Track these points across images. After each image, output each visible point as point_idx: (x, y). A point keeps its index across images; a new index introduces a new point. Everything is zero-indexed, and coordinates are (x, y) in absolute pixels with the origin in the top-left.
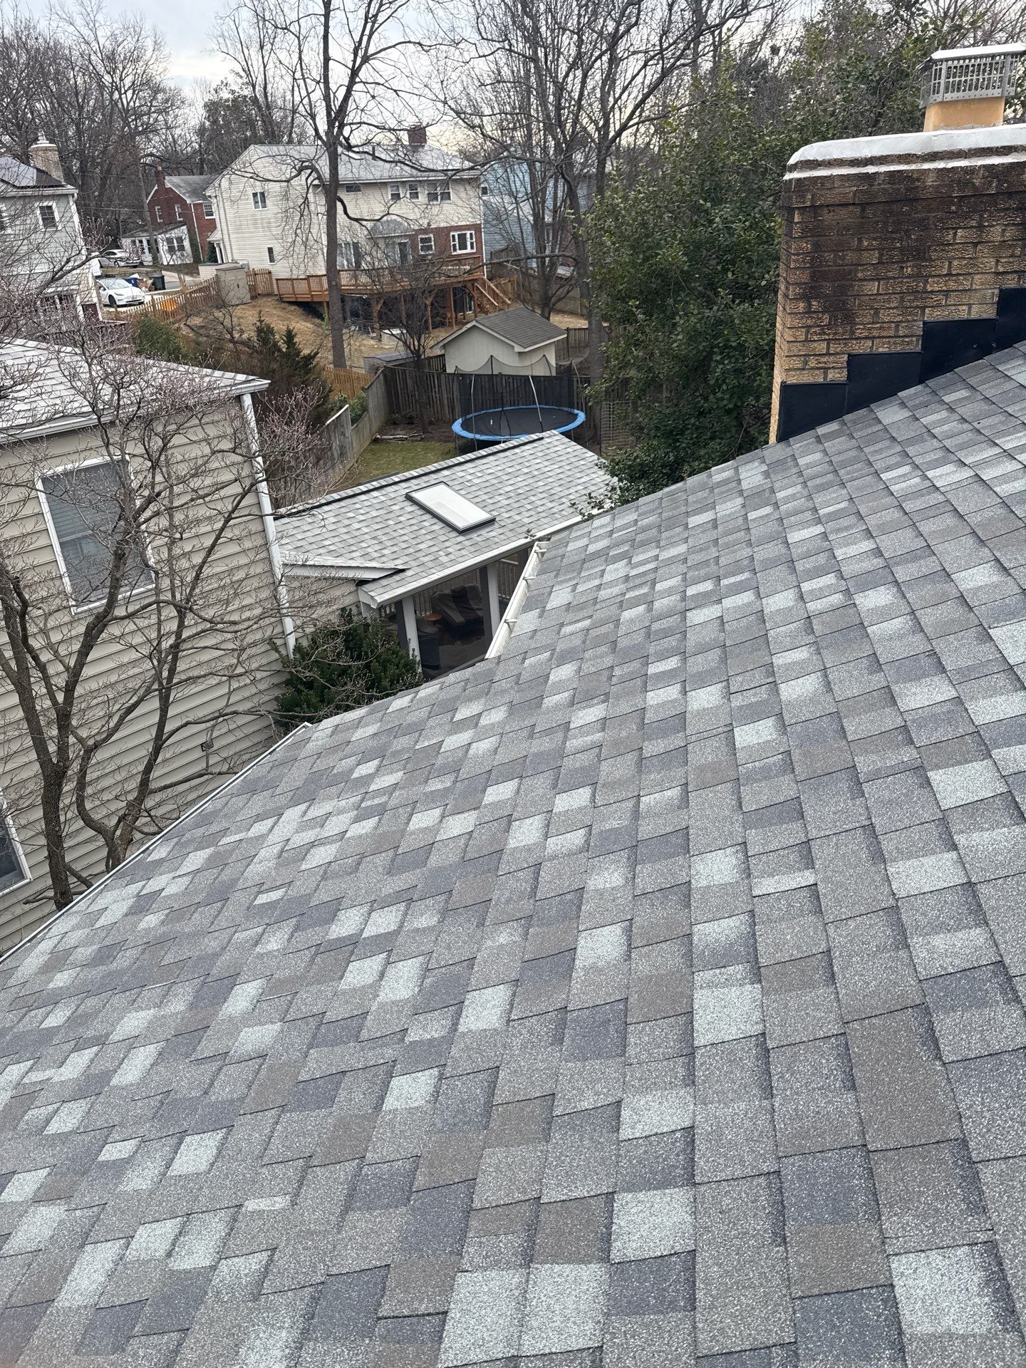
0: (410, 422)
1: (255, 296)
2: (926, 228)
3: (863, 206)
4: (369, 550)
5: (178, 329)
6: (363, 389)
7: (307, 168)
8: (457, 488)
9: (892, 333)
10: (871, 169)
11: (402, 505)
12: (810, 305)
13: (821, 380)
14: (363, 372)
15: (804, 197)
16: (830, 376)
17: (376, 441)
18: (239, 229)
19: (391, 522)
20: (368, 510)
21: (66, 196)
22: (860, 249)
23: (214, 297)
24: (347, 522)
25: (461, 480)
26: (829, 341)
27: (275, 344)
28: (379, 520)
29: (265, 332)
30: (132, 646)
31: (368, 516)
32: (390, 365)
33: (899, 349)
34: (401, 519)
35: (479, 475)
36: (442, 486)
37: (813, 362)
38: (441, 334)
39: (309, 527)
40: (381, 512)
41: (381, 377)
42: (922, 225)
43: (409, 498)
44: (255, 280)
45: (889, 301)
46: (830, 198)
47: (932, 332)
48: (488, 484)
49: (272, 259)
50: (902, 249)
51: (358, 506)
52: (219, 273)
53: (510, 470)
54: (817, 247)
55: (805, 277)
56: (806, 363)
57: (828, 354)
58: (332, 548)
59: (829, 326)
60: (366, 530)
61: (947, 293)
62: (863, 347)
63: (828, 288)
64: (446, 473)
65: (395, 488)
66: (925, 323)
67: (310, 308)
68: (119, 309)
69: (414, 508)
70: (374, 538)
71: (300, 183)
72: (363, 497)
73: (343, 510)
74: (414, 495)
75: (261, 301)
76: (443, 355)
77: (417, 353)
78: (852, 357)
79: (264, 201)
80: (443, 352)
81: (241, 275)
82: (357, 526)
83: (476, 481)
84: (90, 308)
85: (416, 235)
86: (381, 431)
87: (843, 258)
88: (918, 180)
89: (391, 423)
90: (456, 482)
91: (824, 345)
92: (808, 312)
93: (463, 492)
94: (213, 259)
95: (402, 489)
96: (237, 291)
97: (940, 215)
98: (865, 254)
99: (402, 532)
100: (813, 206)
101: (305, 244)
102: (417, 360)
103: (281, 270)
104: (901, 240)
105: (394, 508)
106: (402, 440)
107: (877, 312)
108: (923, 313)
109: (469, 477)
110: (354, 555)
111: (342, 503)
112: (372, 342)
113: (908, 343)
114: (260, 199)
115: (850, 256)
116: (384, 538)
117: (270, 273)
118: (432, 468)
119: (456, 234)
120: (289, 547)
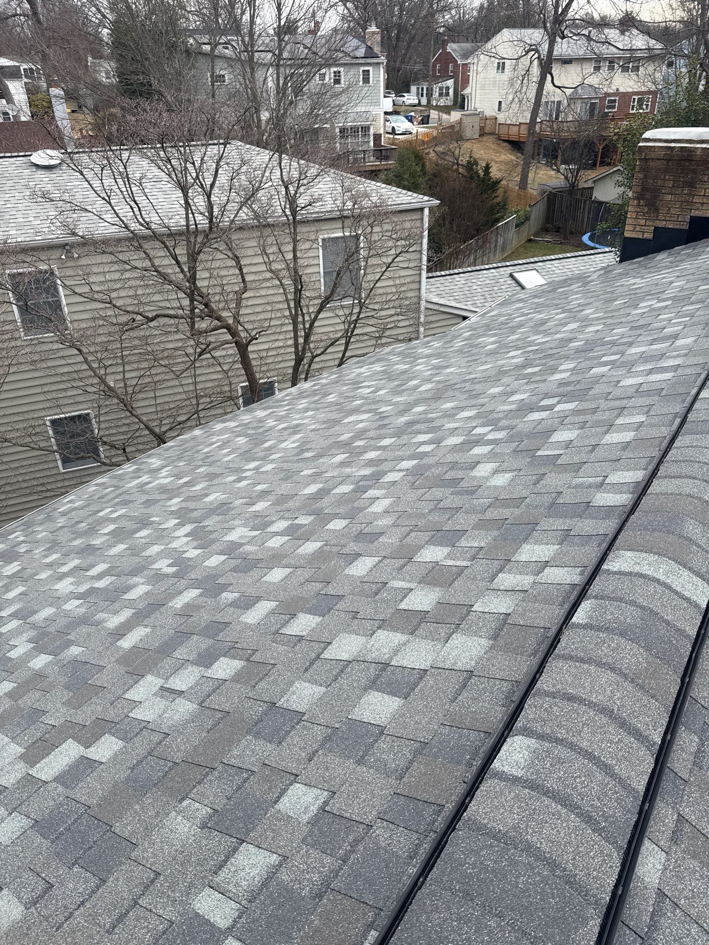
0: (558, 230)
1: (483, 133)
2: (695, 173)
3: (668, 161)
4: (477, 302)
5: (428, 154)
6: (530, 206)
7: (532, 50)
8: (543, 274)
9: (675, 219)
10: (673, 145)
11: (506, 279)
12: (640, 202)
13: (641, 237)
14: (535, 193)
15: (641, 154)
16: (645, 236)
17: (530, 240)
18: (483, 87)
19: (496, 288)
20: (485, 279)
21: (378, 64)
22: (664, 180)
23: (455, 134)
24: (470, 284)
25: (548, 270)
26: (646, 219)
27: (477, 172)
28: (489, 286)
29: (471, 165)
30: (338, 316)
31: (484, 283)
32: (554, 191)
33: (678, 227)
34: (503, 287)
35: (561, 268)
36: (535, 272)
37: (638, 229)
38: (592, 174)
39: (449, 284)
40: (492, 281)
41: (546, 198)
42: (694, 172)
43: (511, 276)
44: (485, 123)
45: (675, 205)
46: (653, 155)
47: (694, 220)
48: (564, 274)
49: (499, 109)
50: (683, 182)
51: (480, 276)
52: (464, 117)
53: (582, 268)
54: (645, 177)
55: (639, 189)
56: (635, 228)
57: (645, 225)
58: (457, 297)
59: (647, 213)
60: (479, 290)
61: (702, 204)
62: (662, 224)
63: (648, 195)
64: (540, 264)
65: (505, 269)
66: (691, 217)
67: (516, 145)
68: (396, 137)
69: (513, 282)
70: (483, 296)
71: (525, 61)
72: (485, 272)
73: (471, 278)
74: (515, 274)
75: (485, 139)
76: (592, 188)
77: (573, 185)
78: (656, 229)
79: (503, 68)
80: (593, 185)
81: (477, 119)
82: (475, 287)
83: (557, 272)
84: (377, 137)
85: (605, 97)
86: (535, 235)
87: (656, 183)
88: (693, 151)
89: (545, 230)
90: (545, 270)
91: (644, 221)
92: (638, 205)
93: (546, 277)
94: (462, 107)
95: (509, 270)
96: (471, 131)
97: (702, 168)
98: (667, 182)
99: (500, 294)
100: (645, 158)
101: (520, 102)
102: (573, 188)
103: (502, 118)
104: (684, 177)
105: (500, 280)
106: (547, 242)
107: (669, 209)
108: (691, 212)
109: (554, 269)
110: (468, 303)
111: (472, 274)
112: (553, 173)
113: (683, 225)
114: (501, 67)
115: (660, 182)
116: (488, 296)
117: (496, 118)
118: (532, 260)
119: (636, 97)
120: (435, 293)
